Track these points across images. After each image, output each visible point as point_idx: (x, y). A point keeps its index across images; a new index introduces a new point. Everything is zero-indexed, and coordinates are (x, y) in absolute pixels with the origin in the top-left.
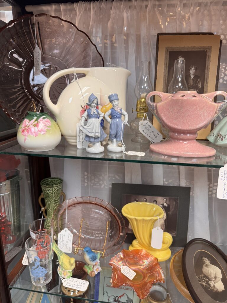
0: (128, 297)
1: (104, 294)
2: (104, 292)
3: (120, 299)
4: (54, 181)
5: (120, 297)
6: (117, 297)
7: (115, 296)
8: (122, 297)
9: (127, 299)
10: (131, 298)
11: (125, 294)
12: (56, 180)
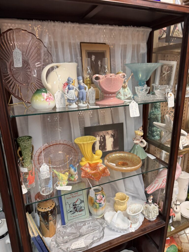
0: (81, 200)
1: (66, 205)
2: (66, 203)
3: (76, 203)
4: (24, 138)
5: (76, 202)
6: (74, 203)
7: (73, 203)
8: (77, 202)
9: (80, 201)
10: (82, 199)
11: (79, 199)
12: (24, 137)
